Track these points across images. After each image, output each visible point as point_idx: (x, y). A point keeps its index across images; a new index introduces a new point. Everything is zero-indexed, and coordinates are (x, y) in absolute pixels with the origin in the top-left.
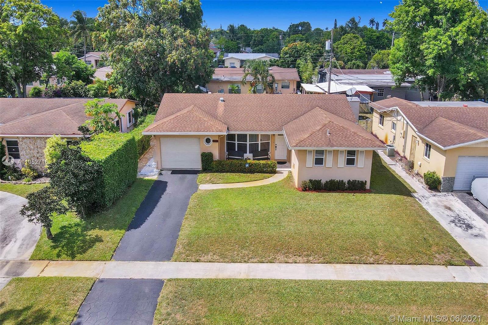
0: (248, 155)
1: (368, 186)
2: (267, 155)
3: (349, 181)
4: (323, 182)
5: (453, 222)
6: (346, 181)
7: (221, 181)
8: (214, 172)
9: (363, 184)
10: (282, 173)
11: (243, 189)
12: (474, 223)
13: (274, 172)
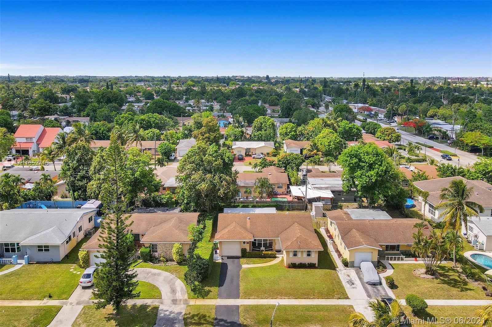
0: (263, 248)
1: (317, 266)
2: (272, 248)
3: (308, 263)
4: (297, 264)
5: (348, 282)
6: (307, 263)
7: (251, 263)
8: (247, 258)
9: (314, 264)
10: (279, 258)
11: (262, 267)
12: (355, 282)
13: (275, 257)
